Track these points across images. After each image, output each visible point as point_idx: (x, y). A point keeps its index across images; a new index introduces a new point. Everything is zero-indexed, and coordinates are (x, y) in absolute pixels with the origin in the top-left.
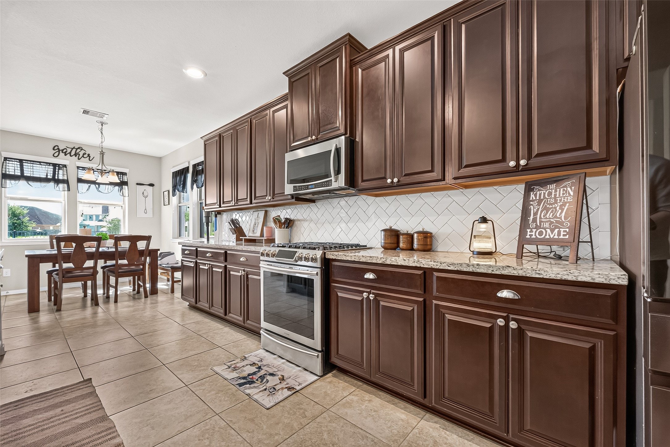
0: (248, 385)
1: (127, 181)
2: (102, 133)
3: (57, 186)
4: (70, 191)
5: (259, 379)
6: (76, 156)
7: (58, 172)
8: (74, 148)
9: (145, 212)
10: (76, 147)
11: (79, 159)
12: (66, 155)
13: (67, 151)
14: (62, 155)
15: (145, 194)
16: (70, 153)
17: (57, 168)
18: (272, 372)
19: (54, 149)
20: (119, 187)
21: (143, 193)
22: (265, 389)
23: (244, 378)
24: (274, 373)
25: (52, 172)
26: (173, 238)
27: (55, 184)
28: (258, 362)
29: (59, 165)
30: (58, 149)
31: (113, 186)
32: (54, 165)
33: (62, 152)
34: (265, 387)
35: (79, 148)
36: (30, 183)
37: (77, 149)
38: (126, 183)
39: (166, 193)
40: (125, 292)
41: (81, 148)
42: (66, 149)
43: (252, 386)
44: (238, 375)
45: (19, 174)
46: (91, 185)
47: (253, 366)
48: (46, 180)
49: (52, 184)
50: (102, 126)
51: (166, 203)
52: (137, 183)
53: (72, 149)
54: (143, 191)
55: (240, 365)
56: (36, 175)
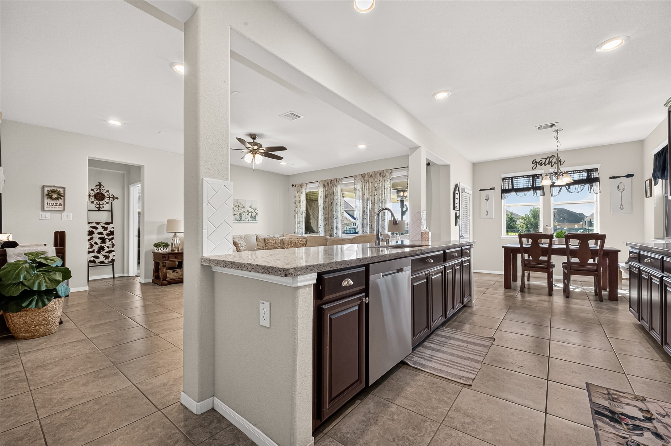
0: (608, 420)
1: (599, 177)
2: (557, 139)
3: (535, 193)
4: (544, 195)
5: (631, 425)
6: (549, 164)
7: (536, 181)
8: (548, 158)
9: (620, 208)
10: (549, 157)
11: (552, 166)
12: (541, 166)
13: (542, 162)
14: (538, 166)
15: (621, 188)
16: (545, 163)
17: (535, 178)
18: (662, 434)
19: (533, 163)
20: (589, 184)
21: (618, 187)
22: (624, 438)
23: (611, 412)
24: (665, 437)
25: (531, 182)
26: (655, 239)
27: (533, 191)
28: (656, 413)
29: (536, 175)
30: (536, 162)
31: (583, 185)
32: (533, 176)
33: (539, 164)
34: (628, 436)
35: (551, 157)
36: (518, 193)
37: (550, 158)
38: (597, 180)
39: (648, 182)
40: (586, 291)
41: (553, 156)
42: (542, 160)
43: (612, 423)
44: (608, 406)
45: (511, 188)
46: (562, 187)
47: (642, 412)
48: (527, 189)
49: (531, 192)
50: (558, 134)
51: (648, 195)
52: (611, 177)
53: (546, 159)
54: (618, 184)
55: (624, 400)
56: (521, 186)
